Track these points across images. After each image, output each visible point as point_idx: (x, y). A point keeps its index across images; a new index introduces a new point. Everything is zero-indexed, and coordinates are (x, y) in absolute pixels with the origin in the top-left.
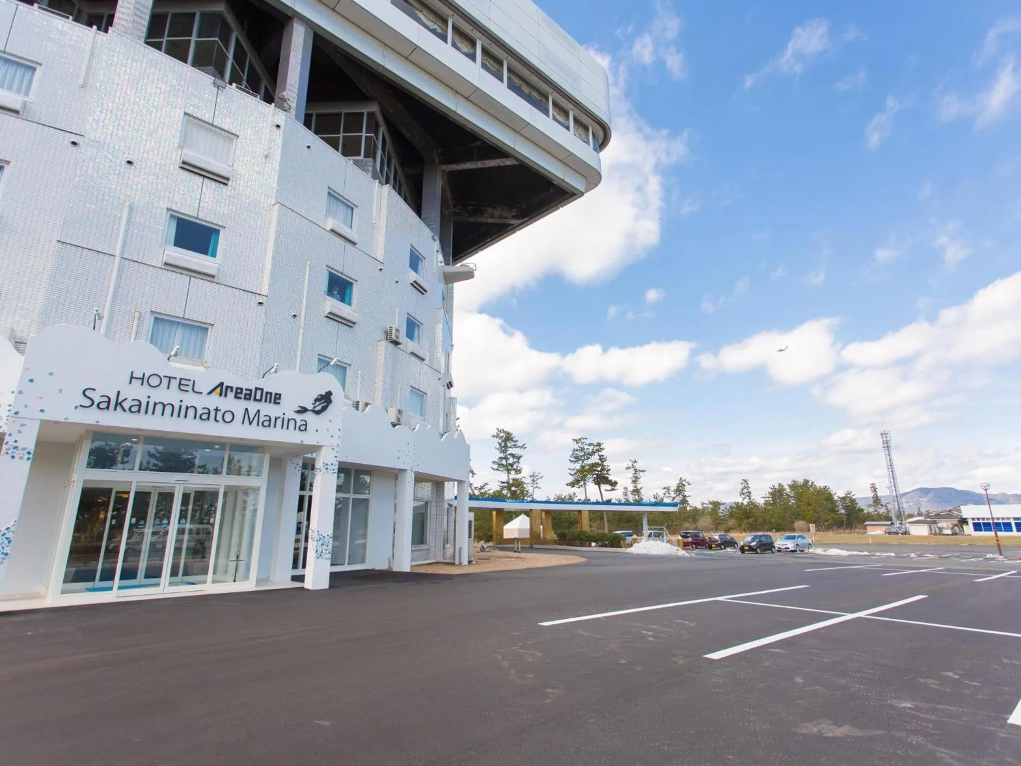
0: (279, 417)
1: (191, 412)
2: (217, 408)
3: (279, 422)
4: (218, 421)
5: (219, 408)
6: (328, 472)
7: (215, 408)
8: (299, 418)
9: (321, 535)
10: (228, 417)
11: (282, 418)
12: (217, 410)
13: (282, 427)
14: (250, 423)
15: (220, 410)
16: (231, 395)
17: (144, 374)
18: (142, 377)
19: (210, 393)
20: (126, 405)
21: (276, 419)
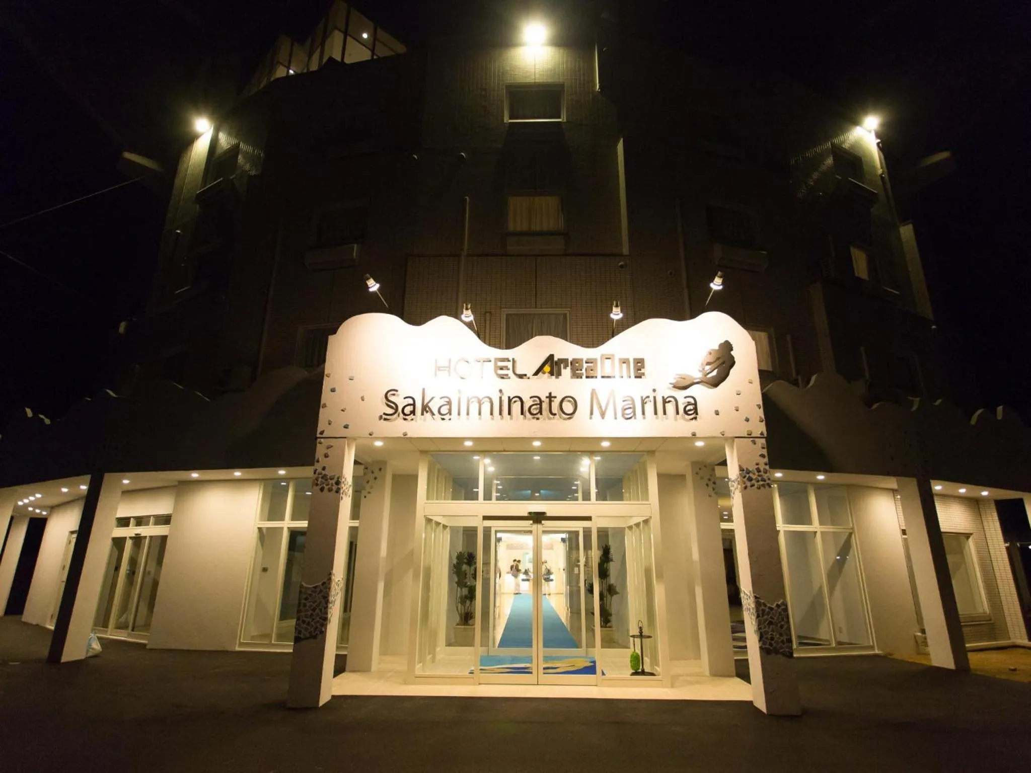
0: (648, 397)
1: (516, 407)
2: (550, 394)
3: (649, 407)
4: (555, 414)
5: (553, 395)
6: (753, 486)
7: (548, 395)
8: (680, 395)
9: (765, 605)
10: (568, 407)
11: (652, 399)
12: (550, 397)
13: (656, 413)
14: (603, 415)
15: (555, 397)
16: (566, 372)
17: (450, 361)
18: (447, 365)
19: (536, 374)
20: (434, 406)
21: (643, 403)
